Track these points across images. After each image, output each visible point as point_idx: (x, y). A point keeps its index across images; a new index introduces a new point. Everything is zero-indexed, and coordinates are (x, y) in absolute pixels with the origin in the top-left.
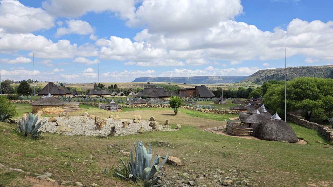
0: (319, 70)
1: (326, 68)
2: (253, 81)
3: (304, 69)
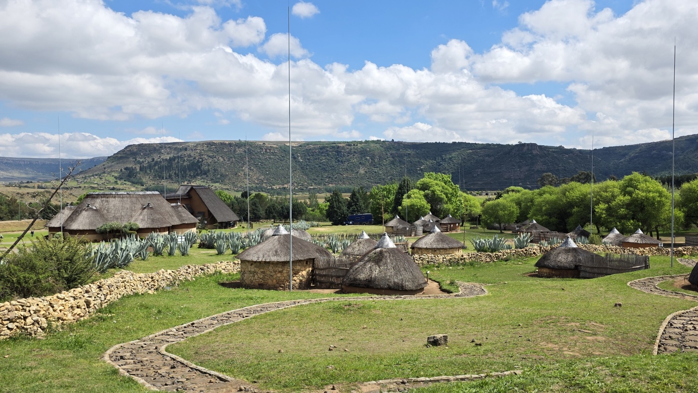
0: (270, 150)
1: (281, 147)
2: (116, 175)
3: (239, 148)
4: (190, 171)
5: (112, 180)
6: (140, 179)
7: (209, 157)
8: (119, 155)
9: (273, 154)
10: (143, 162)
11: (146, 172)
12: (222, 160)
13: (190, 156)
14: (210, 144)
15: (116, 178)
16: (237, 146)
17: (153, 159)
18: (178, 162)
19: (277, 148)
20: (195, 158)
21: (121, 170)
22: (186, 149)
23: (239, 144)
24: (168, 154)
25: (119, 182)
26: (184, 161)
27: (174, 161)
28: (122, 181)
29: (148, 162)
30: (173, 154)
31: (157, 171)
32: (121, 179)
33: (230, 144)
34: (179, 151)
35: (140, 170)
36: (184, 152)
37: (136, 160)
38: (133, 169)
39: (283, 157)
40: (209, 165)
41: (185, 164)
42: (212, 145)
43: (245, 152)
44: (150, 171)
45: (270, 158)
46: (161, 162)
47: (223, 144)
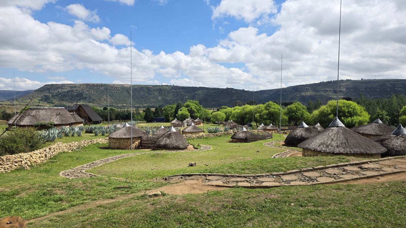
0: (116, 88)
1: (122, 87)
2: (39, 99)
3: (101, 87)
4: (77, 97)
5: (37, 101)
6: (52, 101)
7: (87, 91)
8: (41, 89)
9: (118, 90)
10: (53, 93)
11: (55, 97)
12: (93, 92)
13: (77, 90)
14: (87, 85)
15: (39, 100)
16: (100, 86)
17: (59, 92)
18: (71, 93)
19: (120, 87)
20: (80, 91)
21: (42, 96)
22: (75, 87)
23: (102, 85)
24: (66, 89)
25: (41, 102)
26: (74, 92)
27: (69, 92)
28: (43, 102)
29: (56, 93)
30: (69, 89)
31: (60, 97)
32: (42, 100)
33: (97, 85)
34: (72, 88)
35: (52, 96)
36: (74, 89)
37: (50, 92)
38: (48, 96)
39: (123, 91)
40: (87, 95)
41: (75, 94)
42: (88, 86)
43: (104, 89)
44: (57, 97)
45: (117, 92)
46: (62, 93)
47: (93, 85)
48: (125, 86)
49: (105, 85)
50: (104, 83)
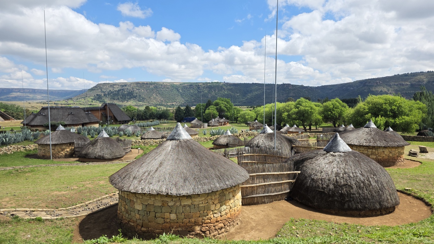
0: (166, 86)
1: (171, 85)
3: (151, 85)
4: (128, 96)
5: (90, 100)
6: (104, 100)
7: (137, 89)
8: (94, 89)
9: (168, 88)
10: (105, 92)
11: (107, 96)
12: (143, 91)
13: (128, 89)
14: (137, 83)
15: (92, 99)
17: (110, 90)
18: (122, 92)
19: (169, 85)
20: (130, 90)
21: (95, 95)
22: (126, 86)
23: (151, 84)
24: (117, 88)
25: (94, 101)
26: (125, 91)
27: (120, 91)
28: (95, 101)
29: (108, 92)
30: (120, 88)
31: (112, 96)
32: (94, 99)
33: (147, 84)
34: (123, 87)
35: (104, 95)
36: (125, 87)
37: (102, 91)
38: (100, 95)
39: (172, 89)
40: (137, 93)
41: (125, 93)
43: (154, 87)
44: (109, 96)
45: (166, 90)
46: (114, 92)
47: (143, 83)
48: (175, 84)
49: (154, 83)
50: (153, 81)
